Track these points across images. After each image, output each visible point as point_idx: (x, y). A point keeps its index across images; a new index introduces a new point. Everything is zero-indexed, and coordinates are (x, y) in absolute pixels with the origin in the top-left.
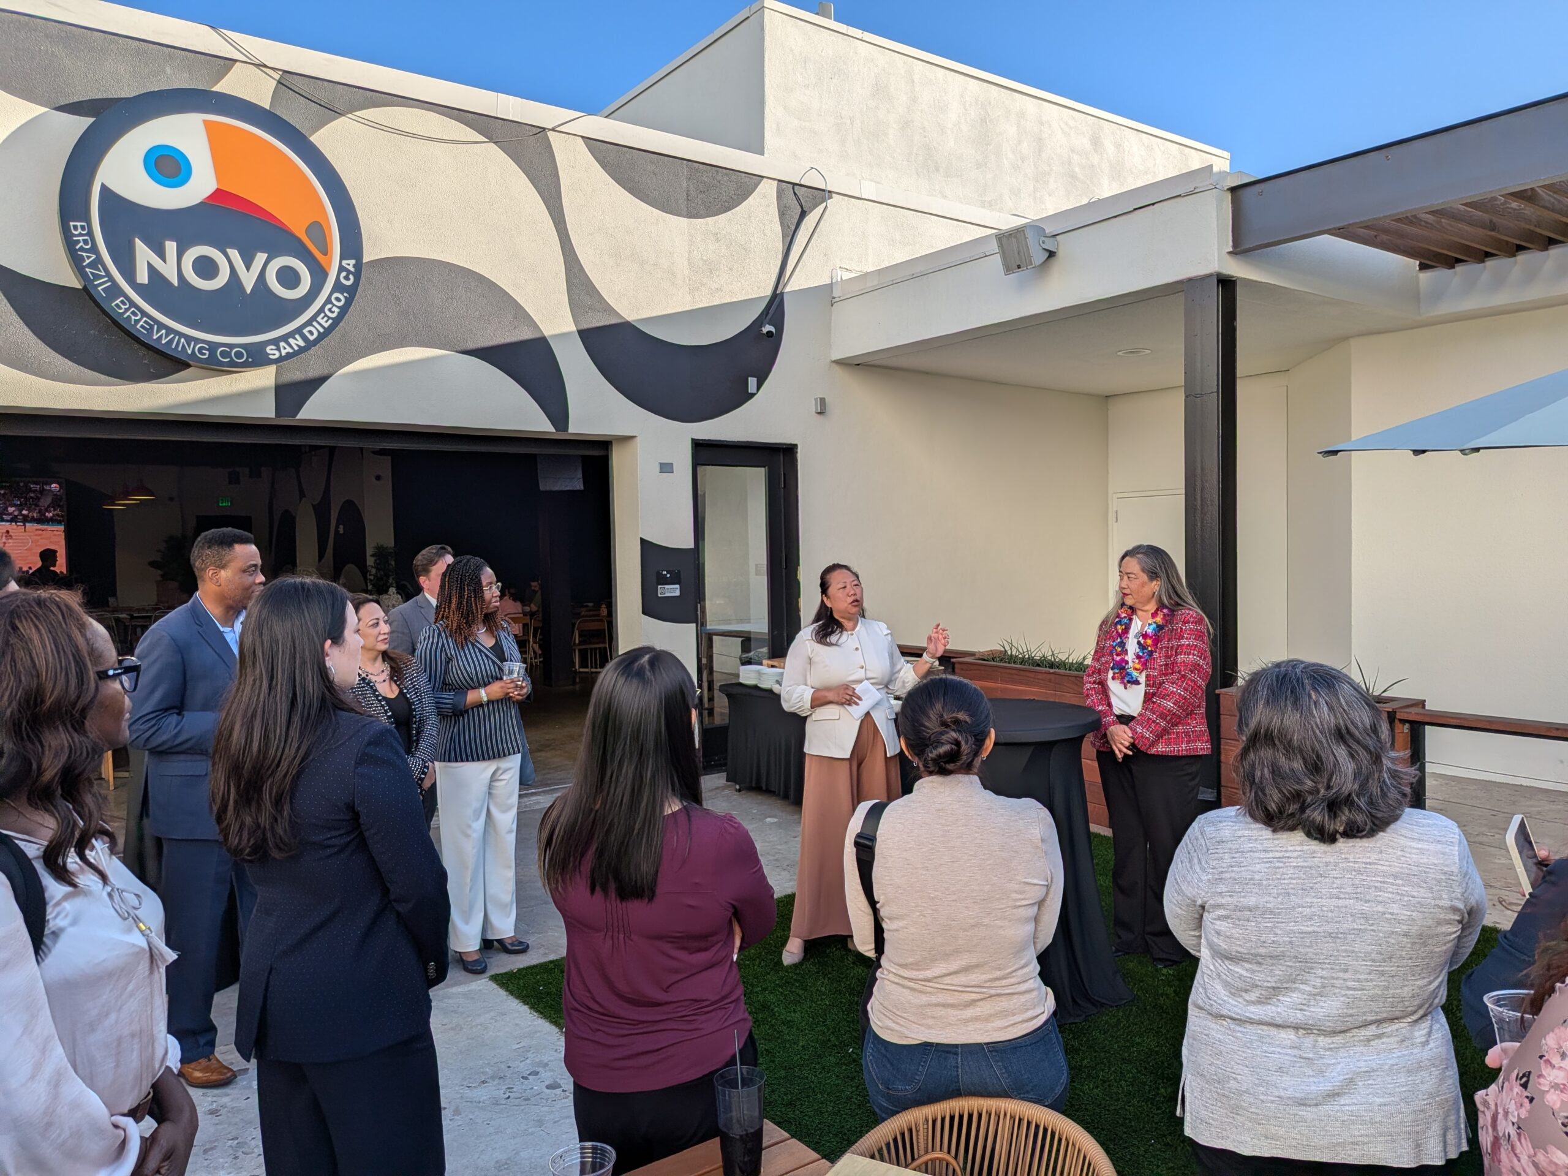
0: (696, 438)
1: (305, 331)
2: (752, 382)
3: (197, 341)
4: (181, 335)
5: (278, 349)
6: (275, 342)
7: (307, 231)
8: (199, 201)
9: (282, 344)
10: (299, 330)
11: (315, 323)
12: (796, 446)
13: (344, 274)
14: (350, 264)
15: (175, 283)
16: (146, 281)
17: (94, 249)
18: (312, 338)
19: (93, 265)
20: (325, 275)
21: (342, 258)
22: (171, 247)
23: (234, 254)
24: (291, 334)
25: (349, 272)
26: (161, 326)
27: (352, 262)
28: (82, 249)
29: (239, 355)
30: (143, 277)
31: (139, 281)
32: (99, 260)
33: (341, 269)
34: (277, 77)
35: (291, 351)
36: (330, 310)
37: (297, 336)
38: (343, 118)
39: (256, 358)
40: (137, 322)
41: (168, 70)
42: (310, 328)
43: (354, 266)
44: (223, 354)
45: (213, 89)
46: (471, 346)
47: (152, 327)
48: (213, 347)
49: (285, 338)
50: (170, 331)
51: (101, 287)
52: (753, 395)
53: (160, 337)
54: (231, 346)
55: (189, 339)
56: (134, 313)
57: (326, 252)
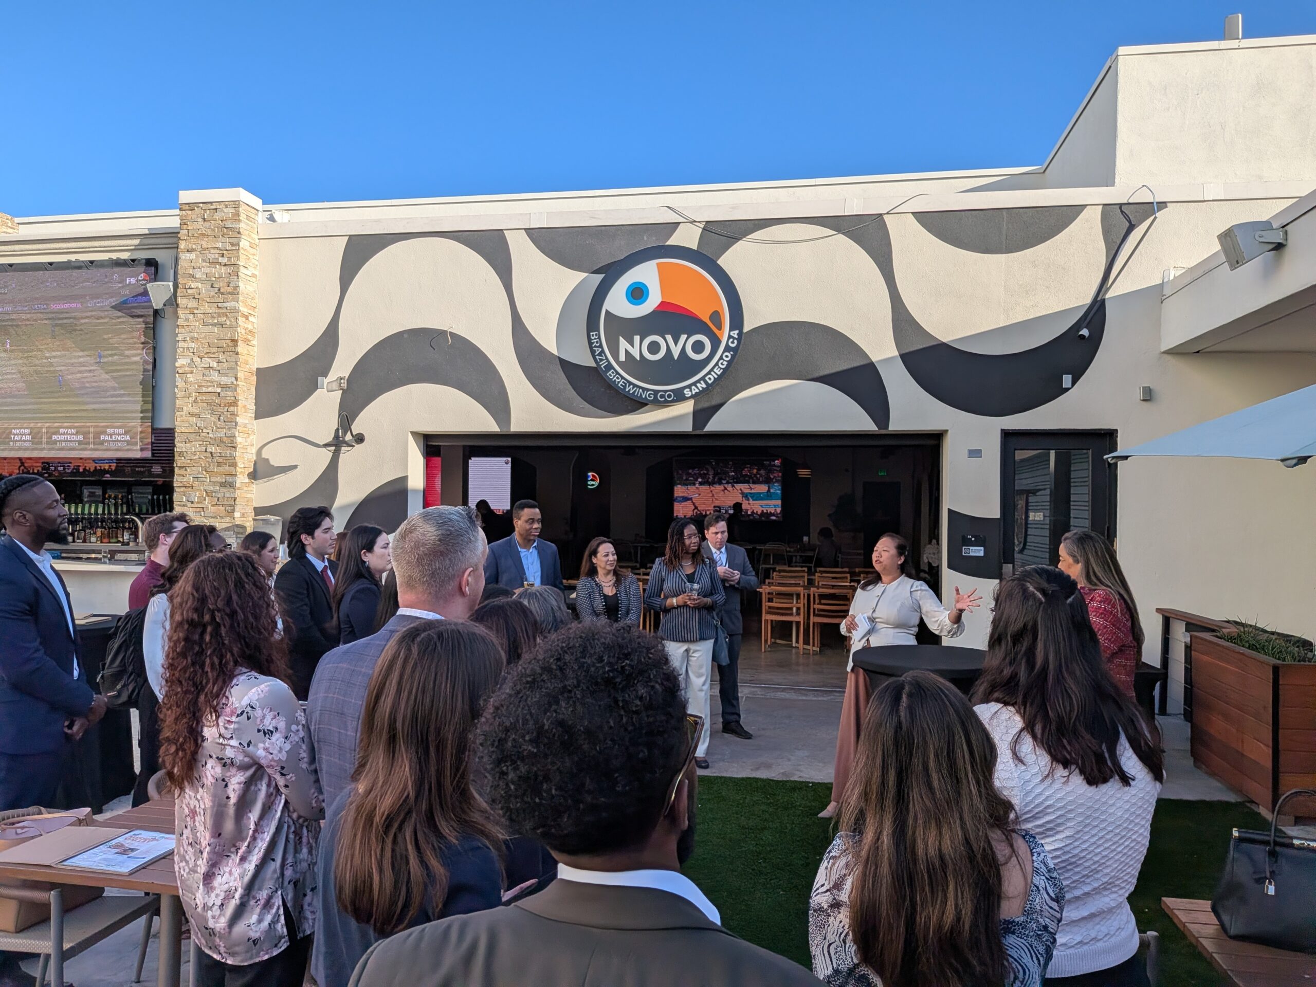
0: (1006, 428)
1: (707, 378)
2: (1067, 380)
3: (648, 390)
4: (640, 387)
5: (691, 391)
6: (689, 387)
7: (711, 318)
8: (651, 310)
9: (693, 387)
10: (703, 378)
11: (712, 373)
12: (1116, 431)
13: (731, 340)
14: (735, 333)
15: (638, 358)
16: (624, 360)
17: (601, 346)
18: (710, 382)
19: (600, 354)
20: (720, 342)
21: (731, 329)
22: (637, 339)
23: (669, 338)
24: (698, 381)
25: (734, 338)
26: (630, 383)
27: (737, 332)
28: (596, 347)
29: (669, 396)
30: (622, 358)
31: (621, 360)
32: (603, 351)
33: (730, 337)
34: (702, 226)
35: (697, 391)
36: (722, 364)
37: (702, 382)
38: (740, 242)
39: (679, 397)
40: (619, 382)
41: (645, 238)
42: (710, 376)
43: (738, 334)
44: (662, 396)
45: (667, 243)
46: (816, 375)
47: (626, 384)
48: (656, 392)
49: (695, 384)
50: (635, 386)
51: (603, 364)
52: (1067, 389)
53: (629, 390)
54: (665, 391)
55: (644, 389)
56: (618, 378)
57: (720, 327)
